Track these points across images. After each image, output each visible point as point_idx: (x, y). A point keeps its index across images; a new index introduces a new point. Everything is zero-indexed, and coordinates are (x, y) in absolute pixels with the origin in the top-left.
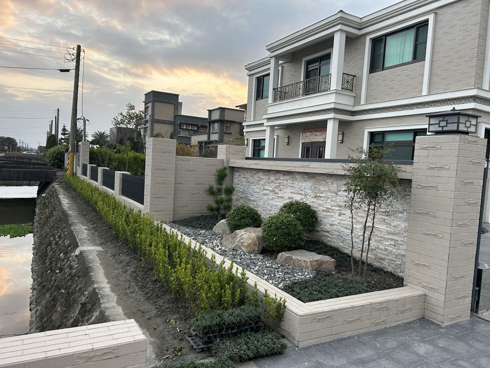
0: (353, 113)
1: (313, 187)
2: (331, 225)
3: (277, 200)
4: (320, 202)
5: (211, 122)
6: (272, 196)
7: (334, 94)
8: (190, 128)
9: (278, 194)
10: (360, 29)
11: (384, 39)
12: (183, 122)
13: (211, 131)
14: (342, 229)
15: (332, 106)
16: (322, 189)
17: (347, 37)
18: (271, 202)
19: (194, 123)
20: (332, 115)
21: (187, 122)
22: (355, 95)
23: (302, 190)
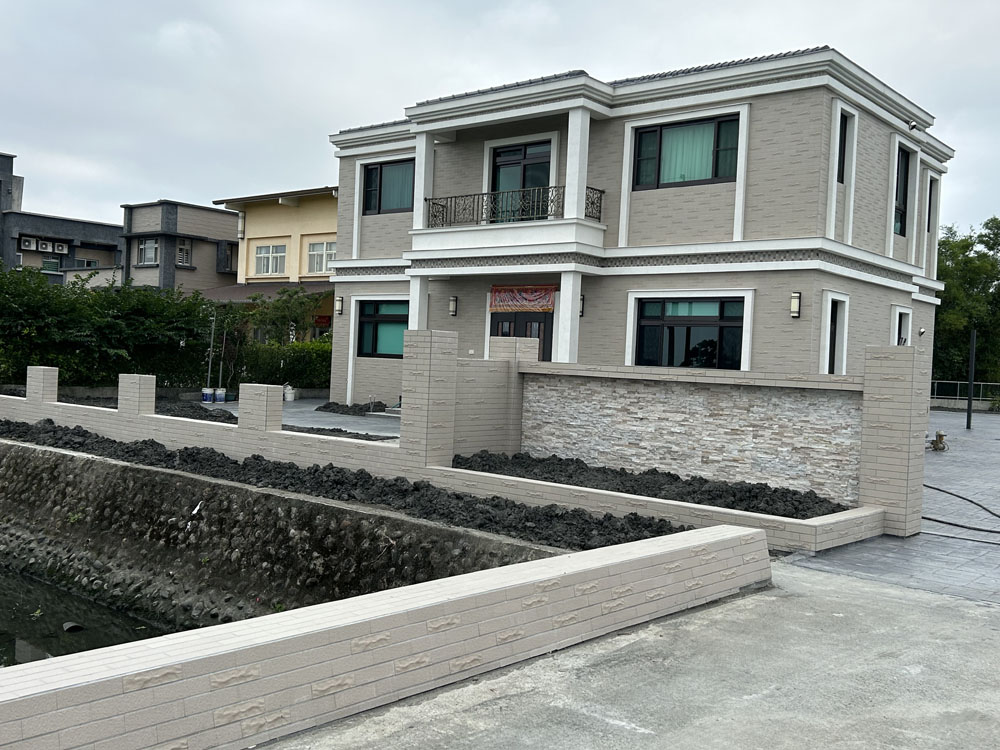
0: (603, 262)
1: (705, 403)
2: (740, 451)
3: (635, 423)
4: (721, 422)
5: (133, 239)
6: (621, 417)
7: (574, 227)
8: (50, 250)
9: (636, 413)
10: (611, 107)
11: (658, 132)
12: (28, 231)
13: (134, 261)
14: (760, 455)
15: (573, 249)
16: (723, 405)
17: (593, 121)
18: (620, 427)
19: (62, 237)
20: (571, 266)
21: (40, 234)
22: (605, 228)
23: (685, 407)
